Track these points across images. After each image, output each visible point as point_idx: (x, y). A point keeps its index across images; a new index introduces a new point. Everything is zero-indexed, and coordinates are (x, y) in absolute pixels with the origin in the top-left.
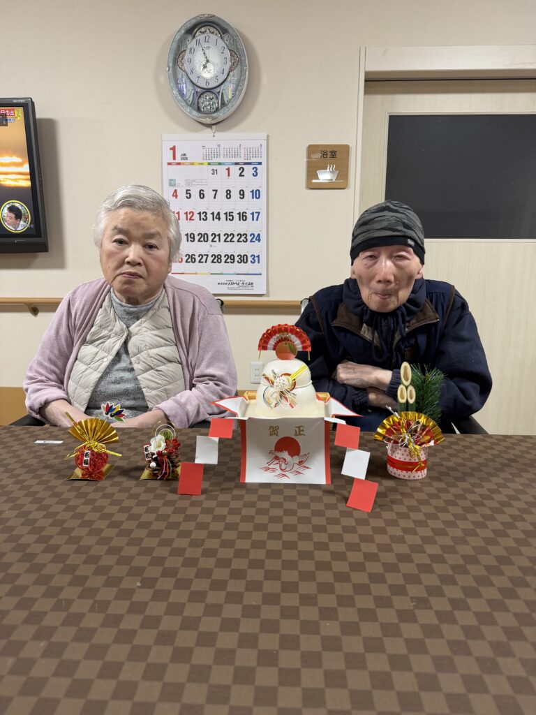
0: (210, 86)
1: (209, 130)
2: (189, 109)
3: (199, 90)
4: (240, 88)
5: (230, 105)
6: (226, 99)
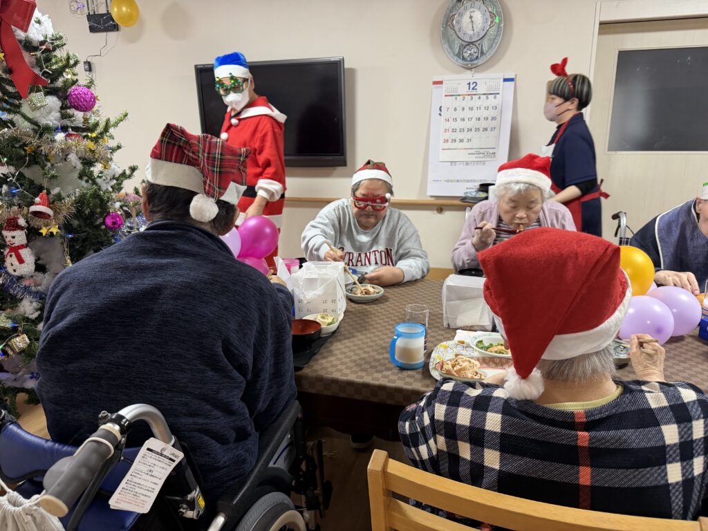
0: (473, 40)
1: (469, 72)
2: (456, 58)
3: (464, 44)
4: (496, 41)
5: (488, 54)
6: (484, 49)
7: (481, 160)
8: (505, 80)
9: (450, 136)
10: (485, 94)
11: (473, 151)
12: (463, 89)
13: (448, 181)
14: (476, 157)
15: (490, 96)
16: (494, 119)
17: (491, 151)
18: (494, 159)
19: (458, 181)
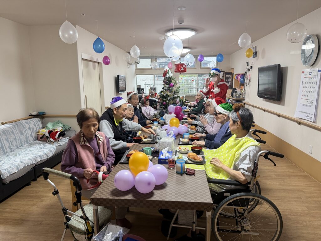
0: (309, 55)
2: (304, 63)
7: (310, 105)
8: (318, 71)
9: (303, 93)
10: (313, 77)
11: (308, 101)
12: (308, 75)
13: (301, 112)
14: (309, 104)
15: (314, 78)
16: (314, 88)
17: (312, 101)
18: (313, 105)
19: (304, 112)
